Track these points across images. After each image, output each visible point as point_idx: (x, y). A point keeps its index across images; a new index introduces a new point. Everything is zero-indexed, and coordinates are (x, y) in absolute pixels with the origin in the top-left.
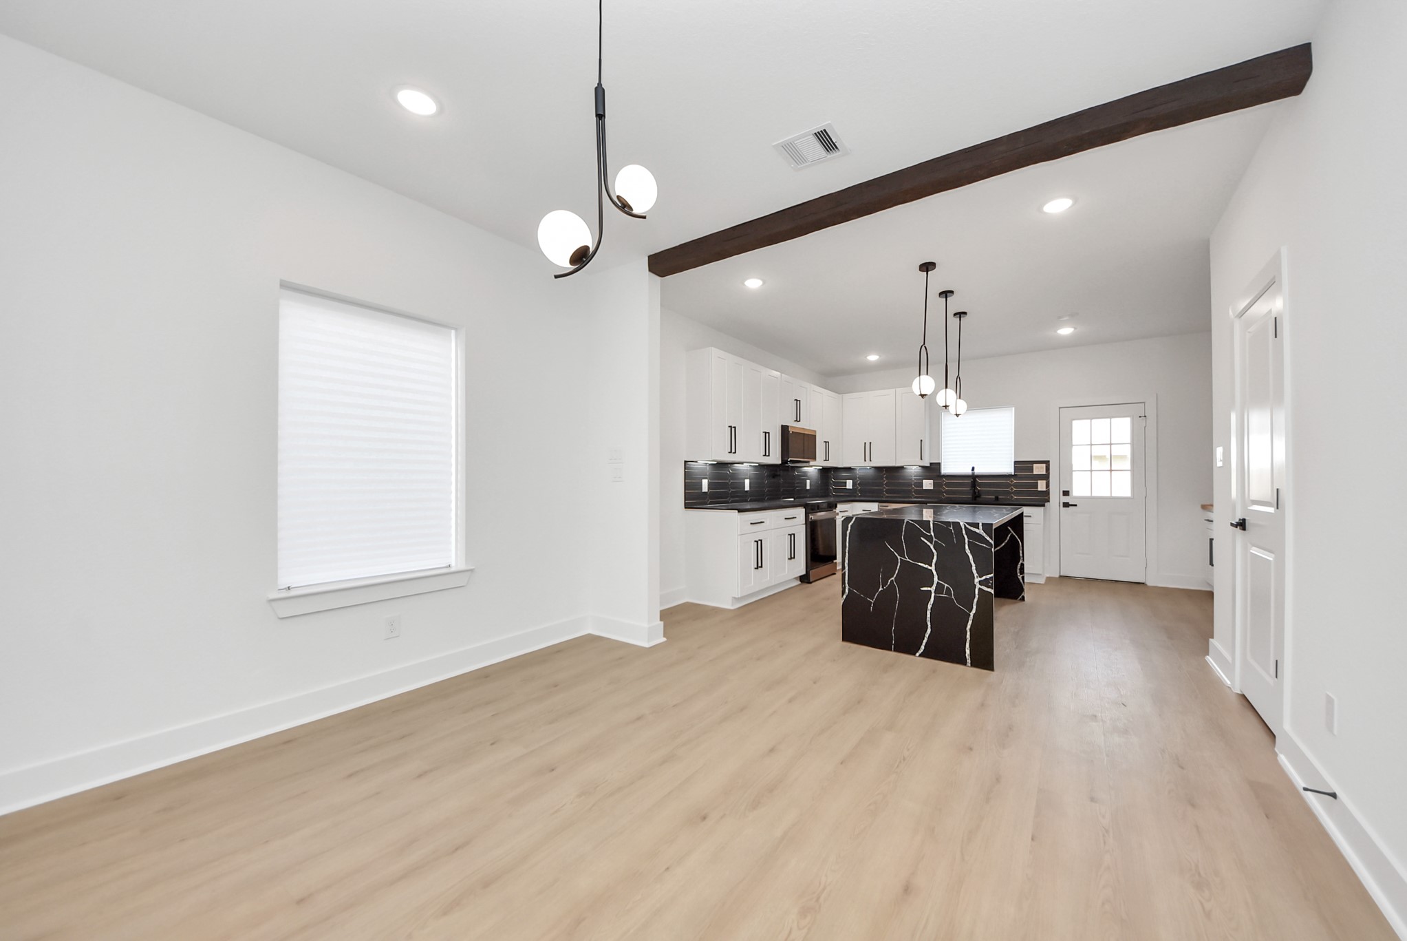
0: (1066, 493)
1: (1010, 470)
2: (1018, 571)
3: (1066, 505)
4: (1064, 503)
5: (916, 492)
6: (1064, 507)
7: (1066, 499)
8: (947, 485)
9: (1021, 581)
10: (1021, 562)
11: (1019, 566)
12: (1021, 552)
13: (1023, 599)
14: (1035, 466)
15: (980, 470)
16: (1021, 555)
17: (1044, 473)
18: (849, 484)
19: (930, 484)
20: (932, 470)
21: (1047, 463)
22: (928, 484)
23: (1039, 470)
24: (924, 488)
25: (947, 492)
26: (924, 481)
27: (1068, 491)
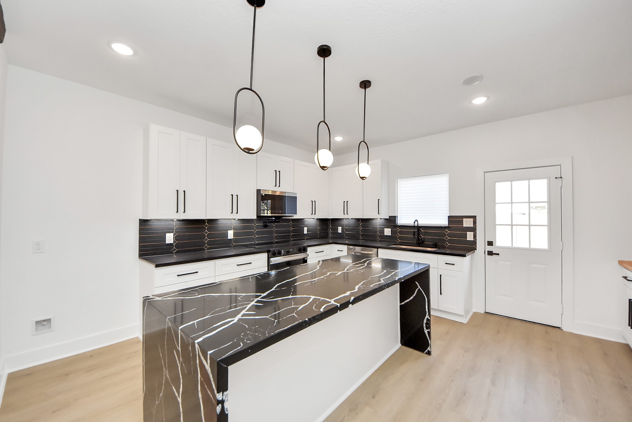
0: (490, 243)
1: (444, 222)
2: (424, 325)
3: (490, 253)
4: (488, 251)
5: (380, 236)
6: (488, 254)
7: (490, 248)
8: (400, 232)
9: (427, 335)
10: (427, 316)
11: (425, 321)
12: (427, 307)
13: (429, 353)
14: (464, 220)
15: (423, 222)
16: (427, 310)
17: (472, 226)
18: (340, 230)
19: (389, 231)
20: (391, 221)
21: (474, 217)
22: (388, 232)
23: (468, 223)
24: (385, 235)
25: (400, 238)
26: (385, 229)
27: (492, 242)
